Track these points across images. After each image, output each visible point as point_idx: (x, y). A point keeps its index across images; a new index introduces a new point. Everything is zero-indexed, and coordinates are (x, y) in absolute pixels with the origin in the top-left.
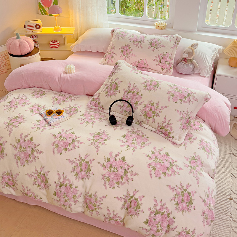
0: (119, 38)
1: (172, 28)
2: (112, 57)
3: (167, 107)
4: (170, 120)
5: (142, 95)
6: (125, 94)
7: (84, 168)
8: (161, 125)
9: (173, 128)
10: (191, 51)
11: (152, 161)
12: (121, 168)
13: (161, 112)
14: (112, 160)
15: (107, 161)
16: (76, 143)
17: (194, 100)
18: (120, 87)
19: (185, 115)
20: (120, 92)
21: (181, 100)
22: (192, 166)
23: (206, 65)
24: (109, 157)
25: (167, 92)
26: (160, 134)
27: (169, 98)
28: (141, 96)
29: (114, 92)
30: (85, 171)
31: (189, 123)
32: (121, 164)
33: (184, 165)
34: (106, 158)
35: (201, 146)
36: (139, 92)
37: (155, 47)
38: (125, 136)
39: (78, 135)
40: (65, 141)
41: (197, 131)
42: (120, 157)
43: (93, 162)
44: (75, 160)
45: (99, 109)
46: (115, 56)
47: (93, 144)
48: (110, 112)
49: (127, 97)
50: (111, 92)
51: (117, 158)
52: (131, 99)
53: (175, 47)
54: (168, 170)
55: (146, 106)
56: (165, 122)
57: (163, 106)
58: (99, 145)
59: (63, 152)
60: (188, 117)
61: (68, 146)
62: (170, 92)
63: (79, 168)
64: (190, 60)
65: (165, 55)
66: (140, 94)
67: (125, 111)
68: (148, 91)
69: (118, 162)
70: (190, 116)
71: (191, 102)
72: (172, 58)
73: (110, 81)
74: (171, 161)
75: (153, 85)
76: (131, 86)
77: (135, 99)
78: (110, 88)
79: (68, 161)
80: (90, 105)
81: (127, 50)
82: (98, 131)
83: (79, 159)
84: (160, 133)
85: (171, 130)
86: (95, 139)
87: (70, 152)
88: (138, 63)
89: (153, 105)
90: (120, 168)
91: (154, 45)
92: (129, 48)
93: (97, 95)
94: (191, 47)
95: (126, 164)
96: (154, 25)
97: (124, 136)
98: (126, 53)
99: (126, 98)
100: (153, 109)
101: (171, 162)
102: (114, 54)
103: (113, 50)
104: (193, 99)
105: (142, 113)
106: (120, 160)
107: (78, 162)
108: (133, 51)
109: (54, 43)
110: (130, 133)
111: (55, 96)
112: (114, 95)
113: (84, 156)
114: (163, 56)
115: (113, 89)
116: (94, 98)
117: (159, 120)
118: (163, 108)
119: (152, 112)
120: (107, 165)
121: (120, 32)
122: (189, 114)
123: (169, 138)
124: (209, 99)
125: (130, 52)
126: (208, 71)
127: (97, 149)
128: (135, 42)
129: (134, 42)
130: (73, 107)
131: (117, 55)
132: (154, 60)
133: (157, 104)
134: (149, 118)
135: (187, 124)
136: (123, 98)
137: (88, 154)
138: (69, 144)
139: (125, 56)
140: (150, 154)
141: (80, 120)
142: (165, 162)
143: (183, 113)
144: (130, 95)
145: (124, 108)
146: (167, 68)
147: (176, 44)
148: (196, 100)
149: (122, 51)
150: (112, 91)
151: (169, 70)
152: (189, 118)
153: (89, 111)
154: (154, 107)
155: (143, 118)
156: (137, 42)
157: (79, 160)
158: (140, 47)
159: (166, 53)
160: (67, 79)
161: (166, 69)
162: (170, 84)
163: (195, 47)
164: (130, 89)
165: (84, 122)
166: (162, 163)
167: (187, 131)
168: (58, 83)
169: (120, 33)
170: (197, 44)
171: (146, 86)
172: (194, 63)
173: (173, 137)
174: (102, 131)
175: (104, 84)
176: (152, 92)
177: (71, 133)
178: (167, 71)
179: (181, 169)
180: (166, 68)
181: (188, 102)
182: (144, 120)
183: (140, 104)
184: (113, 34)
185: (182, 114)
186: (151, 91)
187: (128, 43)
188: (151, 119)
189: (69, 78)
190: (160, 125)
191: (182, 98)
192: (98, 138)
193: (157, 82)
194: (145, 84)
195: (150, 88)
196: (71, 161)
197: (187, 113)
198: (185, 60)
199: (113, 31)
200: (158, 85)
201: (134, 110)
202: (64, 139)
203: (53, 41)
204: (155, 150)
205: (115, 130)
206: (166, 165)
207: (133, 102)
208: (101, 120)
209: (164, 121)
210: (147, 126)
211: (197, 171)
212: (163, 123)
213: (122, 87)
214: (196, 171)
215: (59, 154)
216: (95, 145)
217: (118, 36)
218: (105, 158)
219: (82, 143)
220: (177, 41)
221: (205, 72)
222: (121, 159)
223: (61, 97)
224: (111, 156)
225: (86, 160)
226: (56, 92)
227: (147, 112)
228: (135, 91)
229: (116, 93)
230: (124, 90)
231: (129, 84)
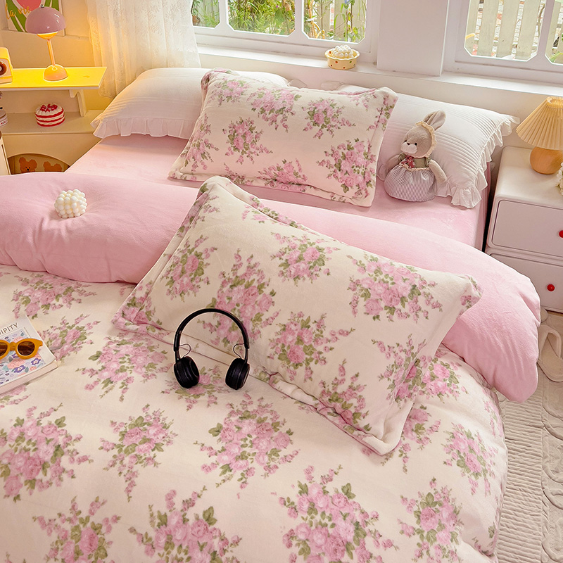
0: (221, 100)
1: (375, 63)
2: (203, 155)
3: (348, 333)
4: (357, 375)
5: (273, 294)
6: (225, 290)
7: (86, 545)
8: (331, 390)
9: (367, 401)
10: (424, 134)
11: (299, 521)
12: (202, 548)
13: (331, 349)
14: (173, 521)
15: (156, 524)
16: (65, 461)
17: (430, 306)
18: (208, 267)
19: (403, 355)
20: (208, 283)
21: (390, 308)
22: (424, 528)
23: (468, 174)
24: (164, 510)
25: (348, 284)
26: (329, 417)
27: (354, 304)
28: (270, 297)
29: (192, 280)
30: (90, 557)
31: (417, 377)
32: (201, 534)
33: (400, 528)
34: (156, 514)
35: (453, 453)
36: (264, 284)
37: (322, 127)
38: (218, 431)
39: (73, 432)
40: (32, 454)
41: (441, 400)
42: (199, 509)
43: (114, 526)
44: (58, 521)
45: (150, 331)
46: (211, 151)
47: (118, 462)
48: (176, 348)
49: (230, 298)
50: (182, 281)
51: (190, 515)
52: (241, 305)
53: (380, 125)
54: (348, 550)
55: (285, 328)
56: (343, 380)
57: (337, 329)
58: (137, 467)
59: (23, 491)
60: (412, 361)
61: (39, 471)
62: (357, 283)
63: (72, 547)
64: (423, 160)
65: (353, 148)
66: (267, 291)
67: (223, 341)
68: (292, 281)
69: (192, 529)
70: (418, 356)
71: (420, 314)
72: (372, 156)
73: (181, 247)
74: (358, 517)
75: (307, 260)
76: (241, 264)
77: (253, 306)
78: (180, 269)
79: (37, 525)
80: (121, 320)
81: (244, 136)
82: (138, 413)
83: (71, 516)
84: (329, 413)
85: (362, 407)
86: (126, 443)
87: (46, 492)
88: (277, 172)
89: (306, 325)
90: (197, 550)
91: (321, 119)
92: (251, 130)
93: (145, 290)
94: (425, 125)
95: (217, 534)
96: (325, 58)
97: (216, 431)
98: (241, 144)
99: (227, 301)
100: (306, 340)
101: (357, 523)
102: (209, 146)
103: (207, 136)
104: (428, 303)
105: (274, 350)
106: (197, 518)
107: (68, 526)
108: (262, 137)
109: (48, 114)
110: (234, 419)
111: (21, 289)
112: (191, 292)
113: (88, 507)
114: (346, 152)
115: (188, 273)
116: (134, 298)
117: (325, 373)
118: (337, 335)
119: (304, 350)
120: (158, 538)
121: (226, 82)
122: (415, 351)
123: (356, 433)
124: (475, 298)
125: (254, 142)
126: (472, 191)
127: (129, 482)
128: (267, 112)
129: (263, 111)
130: (73, 326)
131: (217, 149)
132: (321, 164)
133: (320, 324)
134: (297, 365)
135: (411, 383)
136: (218, 300)
137: (101, 500)
138: (44, 466)
139: (241, 151)
140: (294, 495)
141: (88, 374)
142: (340, 522)
143: (397, 349)
144: (238, 294)
145: (223, 332)
146: (358, 185)
147: (383, 116)
148: (437, 306)
149: (231, 137)
150: (186, 280)
151: (363, 192)
152: (417, 362)
153: (117, 339)
154: (310, 334)
155: (277, 365)
156: (272, 111)
157: (70, 520)
158: (281, 127)
159: (353, 144)
160: (60, 236)
161: (356, 189)
162: (359, 254)
163: (437, 124)
164: (238, 275)
165: (96, 383)
166: (329, 526)
167: (410, 404)
168: (34, 249)
169: (224, 85)
170: (442, 116)
171: (287, 264)
172: (435, 167)
173: (367, 428)
174: (150, 412)
175: (165, 255)
176: (305, 283)
177: (53, 422)
178: (359, 193)
179: (389, 544)
180: (354, 186)
181: (412, 315)
182: (282, 370)
183: (268, 323)
184: (207, 87)
185: (392, 355)
186: (300, 282)
187: (248, 114)
188: (301, 371)
189: (64, 233)
190: (326, 389)
191: (393, 303)
192: (136, 439)
193: (320, 250)
194: (284, 257)
195: (298, 270)
196: (47, 522)
197: (408, 348)
198: (408, 159)
199: (207, 79)
200: (321, 261)
201: (250, 339)
202: (30, 446)
203: (46, 106)
204: (310, 479)
205: (189, 407)
206: (343, 534)
207: (246, 316)
208: (150, 373)
209: (340, 378)
210: (289, 389)
211: (439, 547)
212: (337, 383)
213: (216, 268)
214: (436, 547)
215: (11, 498)
216: (124, 466)
217: (221, 94)
218: (152, 515)
219: (84, 459)
220: (385, 107)
221: (465, 194)
222: (201, 517)
223: (38, 294)
224: (171, 505)
225: (92, 519)
226: (28, 276)
227: (289, 347)
228: (254, 280)
229: (199, 284)
230: (222, 275)
231: (236, 258)
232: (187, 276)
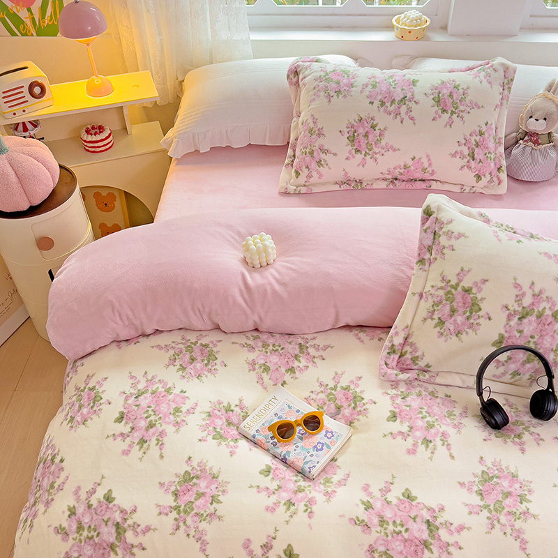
0: (329, 96)
6: (512, 323)
18: (485, 301)
20: (490, 319)
29: (468, 318)
45: (421, 376)
49: (521, 332)
50: (455, 321)
52: (537, 337)
67: (512, 374)
76: (524, 293)
77: (552, 336)
78: (448, 308)
80: (389, 371)
91: (449, 105)
93: (402, 335)
99: (518, 335)
111: (252, 356)
112: (470, 331)
114: (478, 138)
115: (461, 311)
116: (393, 345)
128: (388, 104)
130: (336, 386)
136: (506, 335)
141: (399, 438)
144: (529, 326)
145: (513, 366)
150: (460, 319)
153: (394, 392)
160: (274, 291)
164: (525, 305)
168: (248, 311)
189: (277, 287)
198: (532, 137)
207: (545, 346)
208: (456, 423)
213: (495, 301)
217: (326, 89)
223: (274, 359)
228: (545, 308)
229: (478, 321)
230: (505, 309)
231: (516, 287)
232: (460, 315)
